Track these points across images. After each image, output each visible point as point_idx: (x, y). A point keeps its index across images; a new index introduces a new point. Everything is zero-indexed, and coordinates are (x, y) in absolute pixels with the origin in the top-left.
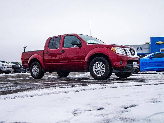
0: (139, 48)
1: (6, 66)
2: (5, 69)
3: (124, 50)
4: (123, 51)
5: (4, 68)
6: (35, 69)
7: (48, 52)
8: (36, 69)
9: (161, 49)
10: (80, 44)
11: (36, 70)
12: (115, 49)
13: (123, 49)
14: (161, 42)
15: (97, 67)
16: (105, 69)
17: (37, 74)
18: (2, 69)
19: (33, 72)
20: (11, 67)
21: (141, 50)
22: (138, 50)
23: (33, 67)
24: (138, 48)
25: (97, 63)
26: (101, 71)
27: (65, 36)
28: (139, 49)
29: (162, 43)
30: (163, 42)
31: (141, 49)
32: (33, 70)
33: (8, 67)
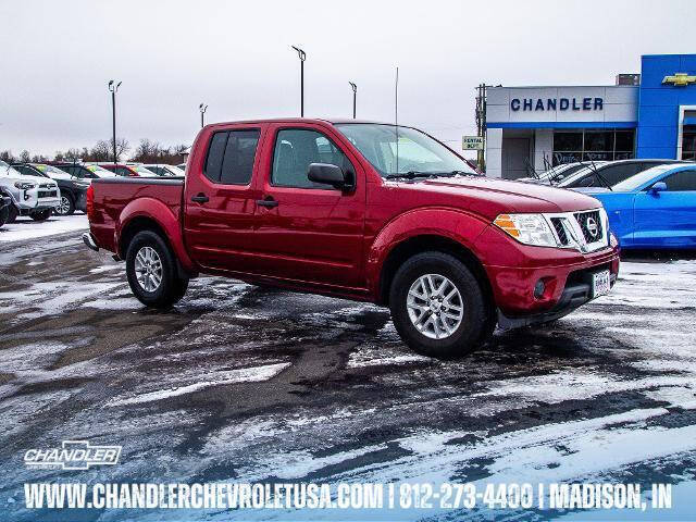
0: (592, 102)
1: (32, 187)
2: (31, 203)
3: (556, 222)
4: (549, 230)
5: (27, 197)
6: (148, 262)
7: (201, 194)
8: (152, 262)
9: (683, 108)
10: (349, 177)
11: (153, 266)
12: (511, 224)
13: (552, 219)
14: (683, 78)
15: (424, 297)
16: (461, 309)
17: (154, 286)
18: (17, 204)
19: (139, 275)
20: (54, 194)
21: (598, 107)
22: (585, 108)
23: (140, 253)
24: (585, 100)
25: (426, 281)
26: (444, 316)
27: (278, 130)
28: (592, 106)
29: (689, 83)
30: (692, 78)
31: (601, 105)
32: (137, 268)
33: (41, 195)
